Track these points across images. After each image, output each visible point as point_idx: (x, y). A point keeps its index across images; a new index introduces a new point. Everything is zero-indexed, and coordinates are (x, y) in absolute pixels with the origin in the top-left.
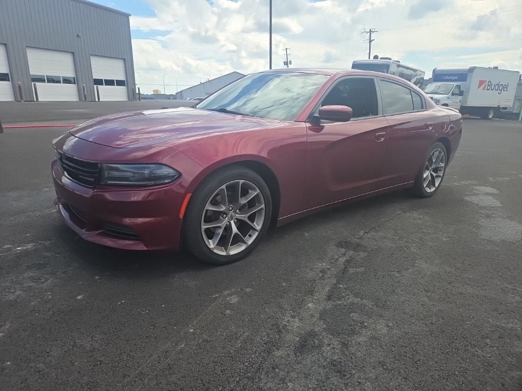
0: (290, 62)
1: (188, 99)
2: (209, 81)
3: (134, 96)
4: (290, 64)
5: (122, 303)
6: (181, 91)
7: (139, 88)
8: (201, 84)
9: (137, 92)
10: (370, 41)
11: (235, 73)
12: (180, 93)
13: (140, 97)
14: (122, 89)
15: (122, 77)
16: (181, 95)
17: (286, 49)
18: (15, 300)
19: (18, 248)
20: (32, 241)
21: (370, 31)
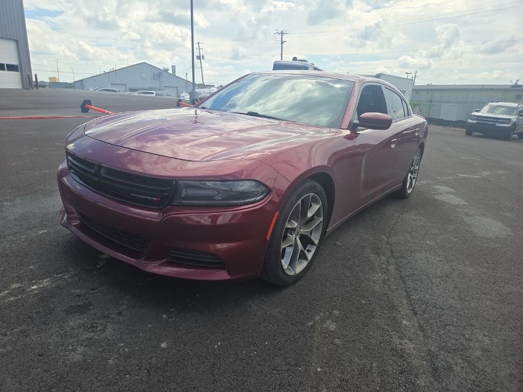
0: (203, 56)
1: (91, 89)
2: (113, 71)
3: (30, 83)
4: (203, 58)
5: (219, 346)
6: (82, 80)
7: (36, 75)
8: (105, 73)
9: (34, 79)
10: (282, 43)
11: (145, 64)
12: (81, 82)
13: (38, 85)
14: (15, 75)
15: (14, 61)
16: (82, 84)
17: (199, 43)
18: (85, 361)
19: (33, 288)
20: (43, 276)
21: (282, 33)
